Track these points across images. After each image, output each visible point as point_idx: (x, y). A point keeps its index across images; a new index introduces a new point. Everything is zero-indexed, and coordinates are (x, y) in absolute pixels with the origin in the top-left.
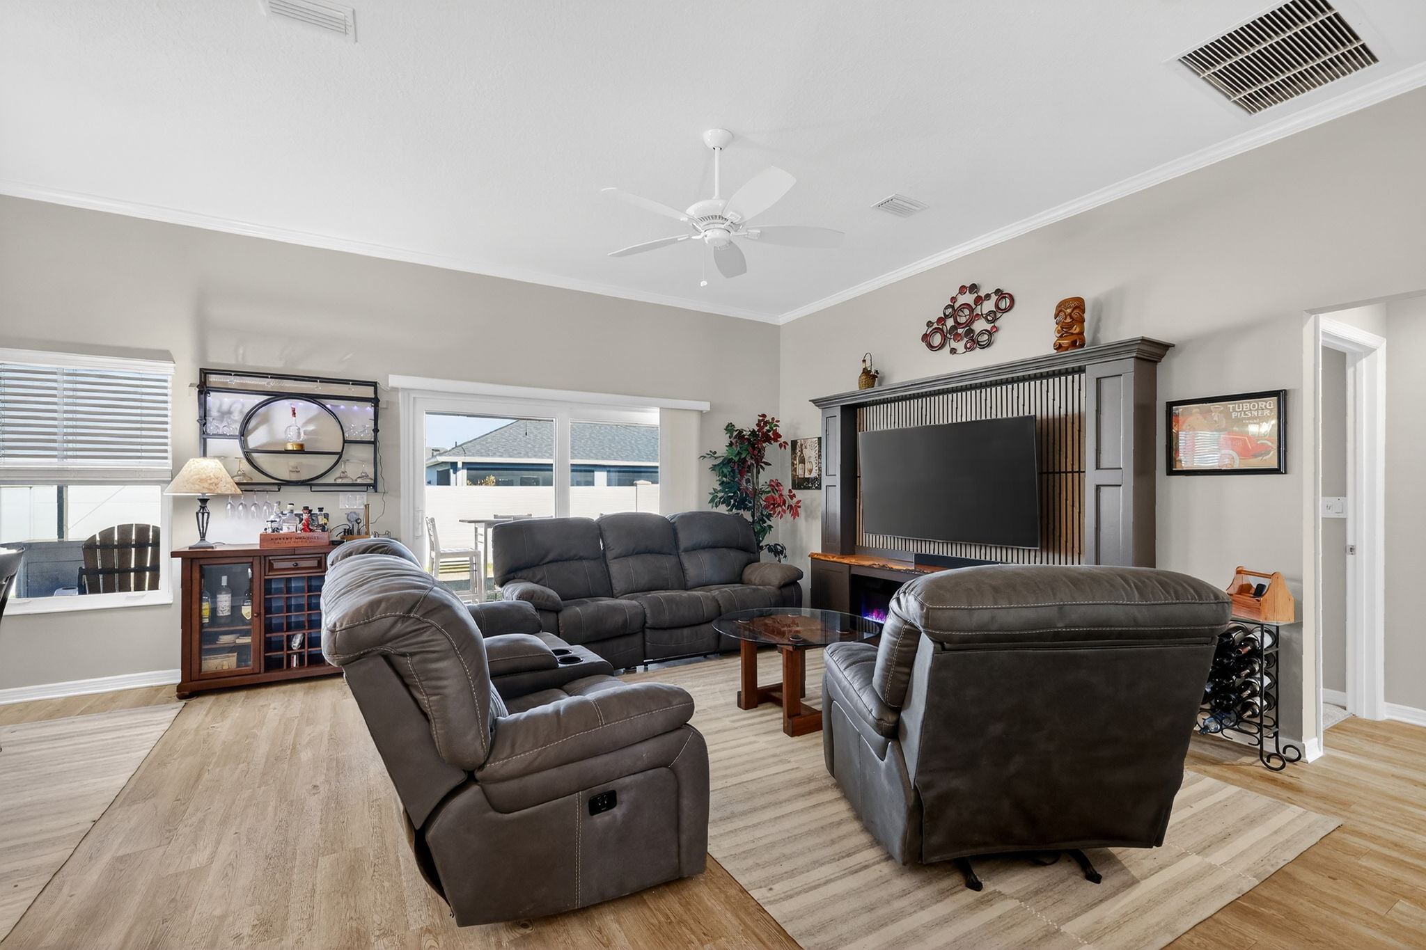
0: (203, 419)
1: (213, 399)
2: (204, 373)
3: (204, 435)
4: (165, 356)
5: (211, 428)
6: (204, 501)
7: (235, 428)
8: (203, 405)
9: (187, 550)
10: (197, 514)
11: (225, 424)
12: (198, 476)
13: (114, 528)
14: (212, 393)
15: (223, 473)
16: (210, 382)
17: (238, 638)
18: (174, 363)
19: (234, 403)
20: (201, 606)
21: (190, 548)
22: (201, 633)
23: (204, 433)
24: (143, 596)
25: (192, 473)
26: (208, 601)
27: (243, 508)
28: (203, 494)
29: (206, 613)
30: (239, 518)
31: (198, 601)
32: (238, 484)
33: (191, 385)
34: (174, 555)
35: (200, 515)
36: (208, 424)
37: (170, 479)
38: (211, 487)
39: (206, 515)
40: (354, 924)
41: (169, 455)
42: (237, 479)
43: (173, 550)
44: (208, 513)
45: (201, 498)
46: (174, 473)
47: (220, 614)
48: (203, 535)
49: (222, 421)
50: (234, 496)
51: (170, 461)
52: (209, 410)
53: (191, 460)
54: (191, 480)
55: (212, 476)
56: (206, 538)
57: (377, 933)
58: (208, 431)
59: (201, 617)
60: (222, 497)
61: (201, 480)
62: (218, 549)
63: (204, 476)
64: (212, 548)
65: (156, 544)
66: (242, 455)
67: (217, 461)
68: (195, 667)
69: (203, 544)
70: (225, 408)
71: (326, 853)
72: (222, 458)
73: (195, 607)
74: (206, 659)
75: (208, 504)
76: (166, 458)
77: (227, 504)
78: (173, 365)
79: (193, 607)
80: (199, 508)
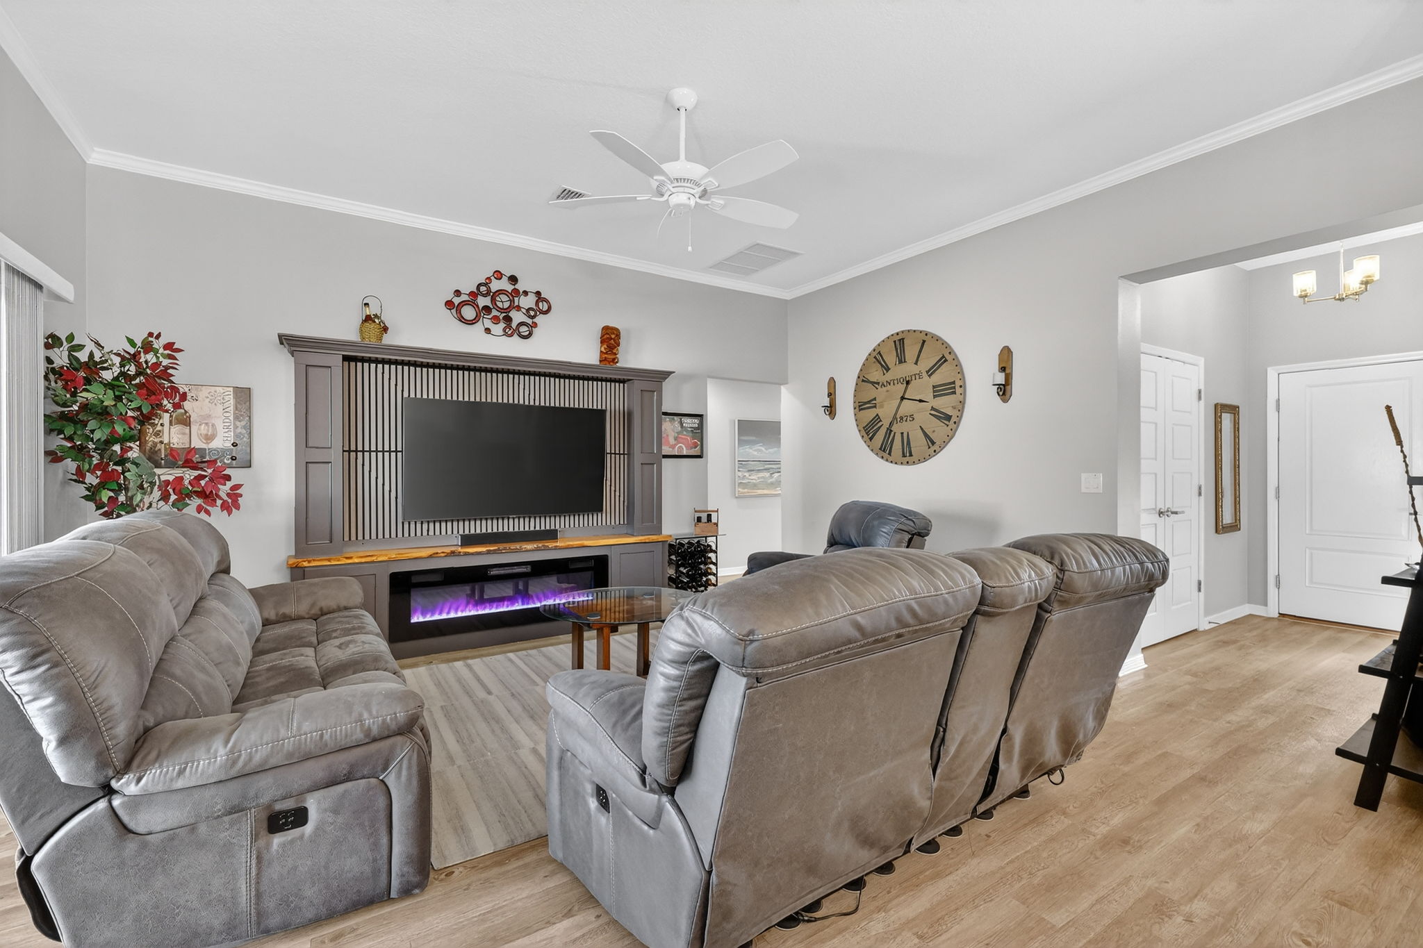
40: (1098, 853)
57: (1092, 838)
71: (1049, 926)
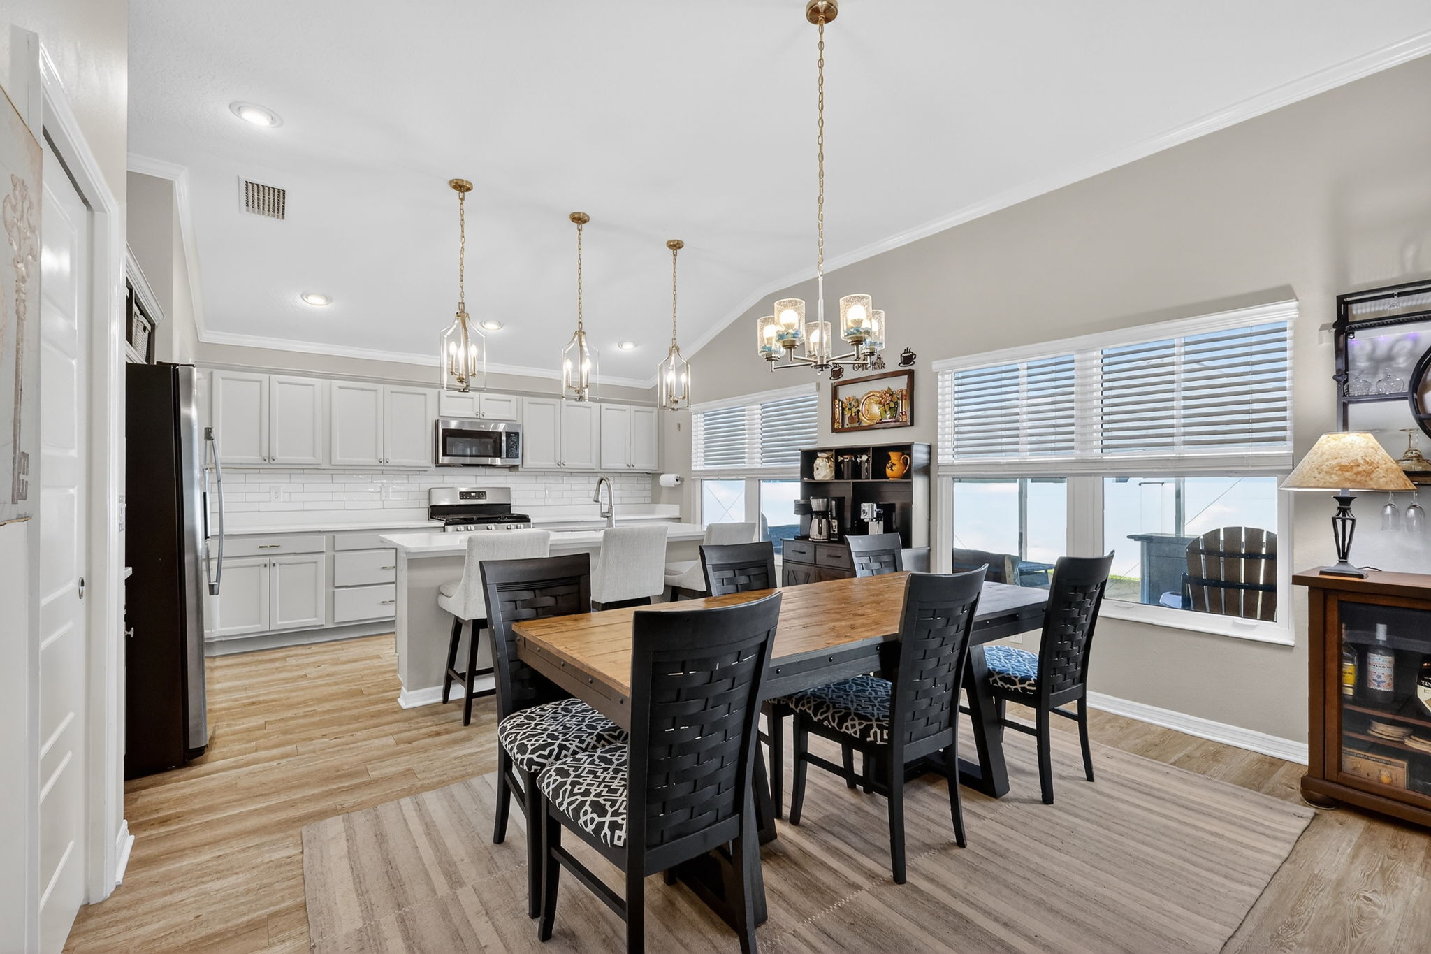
0: (1342, 376)
1: (1360, 342)
2: (1343, 303)
3: (1345, 400)
4: (1284, 293)
5: (1356, 387)
6: (1344, 502)
7: (1402, 382)
8: (1341, 352)
9: (1317, 575)
10: (1334, 520)
11: (1381, 376)
12: (1337, 461)
13: (1219, 530)
14: (1357, 333)
15: (1382, 456)
16: (1354, 316)
17: (1409, 736)
18: (1297, 300)
19: (1398, 341)
20: (1340, 667)
21: (1322, 573)
22: (1340, 710)
23: (1344, 395)
24: (1253, 627)
25: (1325, 458)
26: (1352, 661)
27: (1416, 512)
28: (1344, 489)
29: (1349, 679)
30: (1410, 529)
31: (1336, 659)
32: (1409, 474)
33: (1323, 328)
34: (1297, 580)
35: (1339, 523)
36: (1352, 381)
37: (1291, 467)
38: (1359, 478)
39: (1349, 523)
41: (1288, 434)
42: (1407, 465)
43: (1296, 573)
44: (1354, 521)
45: (1340, 495)
46: (1296, 459)
47: (1374, 686)
48: (1343, 555)
49: (1375, 373)
50: (1398, 493)
51: (1290, 444)
52: (1354, 360)
53: (1323, 437)
54: (1325, 468)
55: (1361, 462)
56: (1350, 559)
58: (1352, 393)
59: (1340, 686)
60: (1379, 494)
61: (1343, 468)
62: (1370, 579)
63: (1345, 462)
64: (1361, 577)
65: (1271, 557)
66: (1415, 425)
67: (1370, 435)
68: (1332, 760)
69: (1343, 568)
70: (1382, 351)
72: (1378, 431)
73: (1332, 666)
74: (1350, 753)
75: (1353, 505)
76: (1283, 439)
77: (1386, 506)
78: (1294, 304)
79: (1328, 666)
80: (1337, 512)
